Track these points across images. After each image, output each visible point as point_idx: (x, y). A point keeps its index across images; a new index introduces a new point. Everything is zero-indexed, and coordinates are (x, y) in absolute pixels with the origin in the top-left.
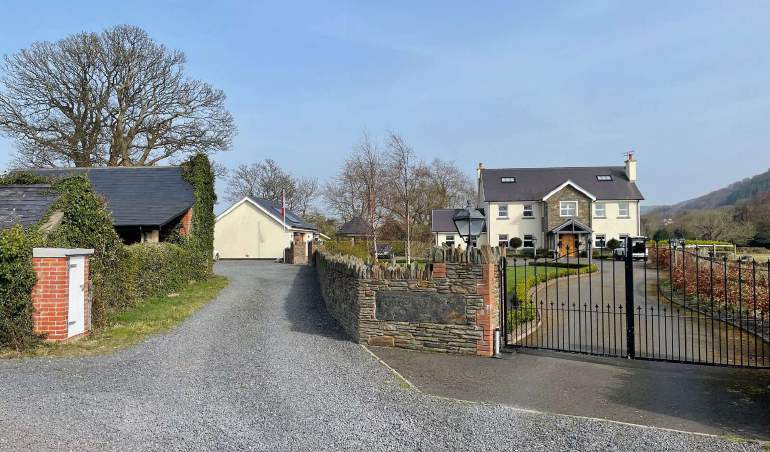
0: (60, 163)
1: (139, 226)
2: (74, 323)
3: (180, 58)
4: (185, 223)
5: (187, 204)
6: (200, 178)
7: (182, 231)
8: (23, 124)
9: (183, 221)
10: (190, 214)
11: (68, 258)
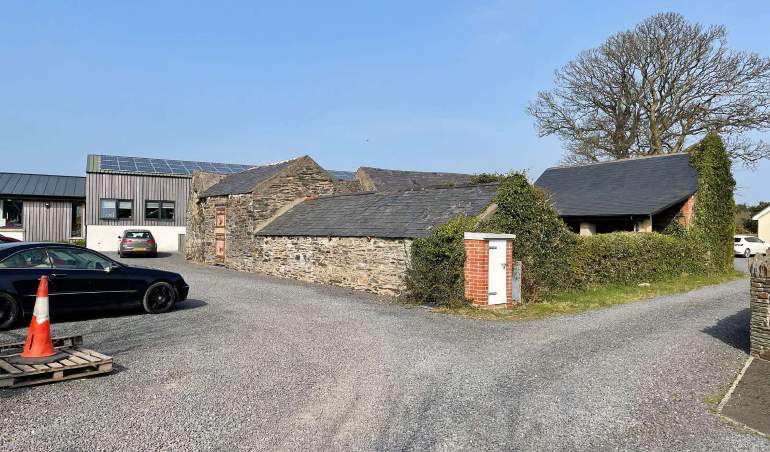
0: (603, 158)
1: (630, 215)
2: (494, 294)
3: (720, 32)
4: (685, 212)
5: (687, 192)
6: (708, 163)
7: (681, 221)
8: (572, 128)
9: (684, 210)
10: (691, 202)
11: (487, 241)
